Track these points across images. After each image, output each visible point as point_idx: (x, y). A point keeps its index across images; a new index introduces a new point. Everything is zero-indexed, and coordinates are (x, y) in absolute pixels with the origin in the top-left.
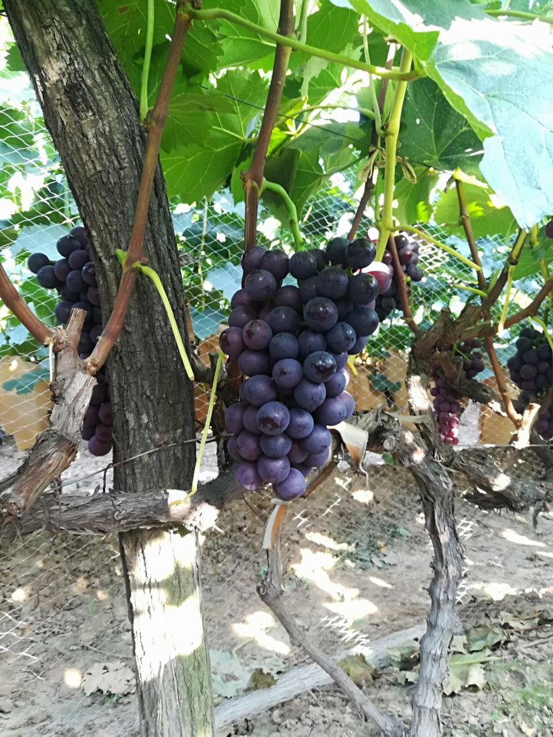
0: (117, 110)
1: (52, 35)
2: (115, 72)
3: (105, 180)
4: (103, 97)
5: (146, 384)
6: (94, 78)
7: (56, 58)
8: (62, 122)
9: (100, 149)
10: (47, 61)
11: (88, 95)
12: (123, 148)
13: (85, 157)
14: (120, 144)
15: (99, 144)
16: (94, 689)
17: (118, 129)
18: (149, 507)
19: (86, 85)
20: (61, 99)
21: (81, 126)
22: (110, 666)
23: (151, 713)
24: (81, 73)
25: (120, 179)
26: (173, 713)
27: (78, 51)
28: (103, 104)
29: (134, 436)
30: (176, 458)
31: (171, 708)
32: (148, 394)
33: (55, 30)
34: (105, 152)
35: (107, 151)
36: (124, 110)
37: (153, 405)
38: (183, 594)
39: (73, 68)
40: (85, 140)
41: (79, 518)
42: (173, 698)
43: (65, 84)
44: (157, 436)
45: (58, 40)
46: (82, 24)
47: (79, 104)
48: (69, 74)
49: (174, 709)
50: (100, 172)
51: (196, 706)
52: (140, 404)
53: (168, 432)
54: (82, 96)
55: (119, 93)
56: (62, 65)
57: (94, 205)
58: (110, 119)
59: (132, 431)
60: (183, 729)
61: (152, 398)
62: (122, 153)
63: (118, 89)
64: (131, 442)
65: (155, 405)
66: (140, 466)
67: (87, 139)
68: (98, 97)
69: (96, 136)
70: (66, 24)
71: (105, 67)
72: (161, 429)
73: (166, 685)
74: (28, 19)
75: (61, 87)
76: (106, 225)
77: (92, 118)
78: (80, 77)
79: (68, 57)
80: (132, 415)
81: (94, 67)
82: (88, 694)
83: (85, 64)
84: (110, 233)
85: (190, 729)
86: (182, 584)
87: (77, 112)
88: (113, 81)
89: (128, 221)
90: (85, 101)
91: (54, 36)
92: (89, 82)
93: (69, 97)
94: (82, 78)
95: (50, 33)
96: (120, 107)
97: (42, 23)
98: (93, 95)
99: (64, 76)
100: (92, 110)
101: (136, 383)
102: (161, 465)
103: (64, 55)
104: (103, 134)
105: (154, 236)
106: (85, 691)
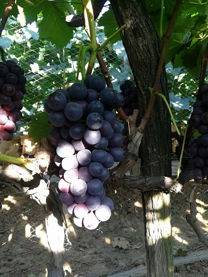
0: (150, 36)
1: (129, 11)
2: (150, 22)
3: (145, 62)
4: (146, 31)
5: (156, 137)
6: (143, 25)
7: (130, 19)
8: (130, 42)
9: (144, 51)
10: (127, 21)
11: (141, 31)
12: (152, 49)
13: (138, 54)
14: (151, 48)
15: (144, 49)
17: (150, 43)
18: (158, 182)
19: (140, 28)
20: (131, 34)
21: (137, 43)
22: (121, 239)
23: (152, 257)
24: (138, 24)
25: (150, 61)
26: (160, 259)
27: (138, 15)
28: (146, 34)
29: (151, 156)
30: (166, 165)
31: (160, 257)
32: (157, 141)
33: (130, 9)
34: (145, 52)
35: (146, 51)
36: (153, 35)
37: (158, 145)
38: (165, 215)
39: (136, 22)
40: (139, 48)
41: (134, 184)
42: (160, 253)
43: (132, 28)
44: (159, 156)
45: (131, 13)
46: (139, 6)
47: (137, 35)
48: (134, 24)
49: (160, 258)
50: (143, 59)
51: (169, 258)
52: (153, 144)
53: (163, 155)
54: (138, 32)
55: (151, 29)
56: (132, 21)
57: (140, 71)
58: (148, 39)
59: (150, 154)
60: (164, 265)
61: (158, 142)
62: (151, 51)
63: (151, 28)
64: (149, 158)
65: (159, 145)
66: (152, 167)
67: (139, 47)
68: (144, 32)
69: (142, 46)
70: (134, 6)
71: (147, 20)
72: (161, 154)
73: (158, 248)
74: (121, 6)
75: (131, 30)
76: (144, 78)
77: (142, 39)
78: (138, 25)
79: (134, 18)
80: (150, 148)
81: (143, 21)
83: (140, 20)
84: (146, 82)
85: (166, 266)
86: (165, 212)
87: (136, 38)
88: (150, 25)
89: (152, 77)
90: (139, 33)
91: (130, 11)
92: (141, 26)
93: (133, 33)
94: (139, 26)
95: (128, 10)
96: (151, 34)
97: (126, 7)
98: (142, 31)
99: (132, 26)
100: (142, 37)
101: (152, 136)
102: (160, 167)
103: (133, 18)
104: (145, 45)
105: (161, 82)
106: (113, 246)
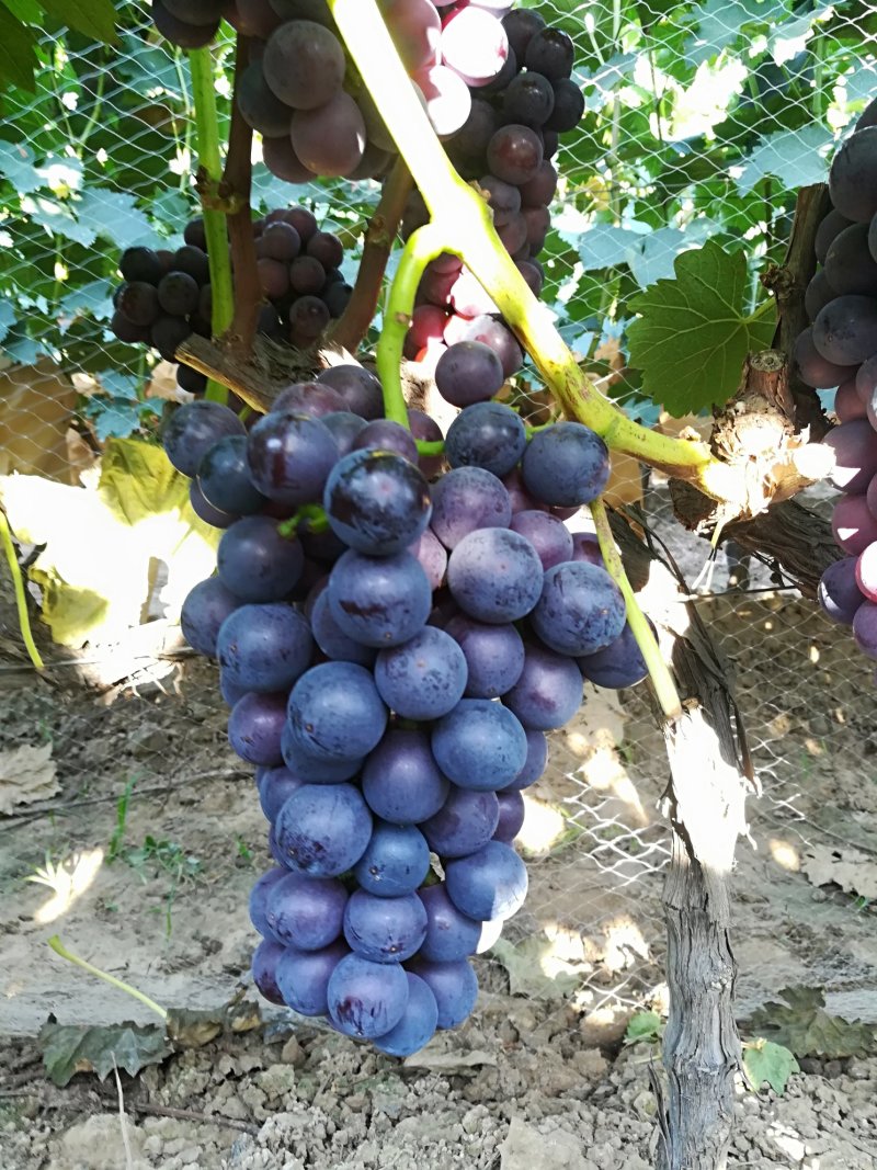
16: (826, 880)
22: (845, 854)
82: (816, 884)
106: (810, 879)
